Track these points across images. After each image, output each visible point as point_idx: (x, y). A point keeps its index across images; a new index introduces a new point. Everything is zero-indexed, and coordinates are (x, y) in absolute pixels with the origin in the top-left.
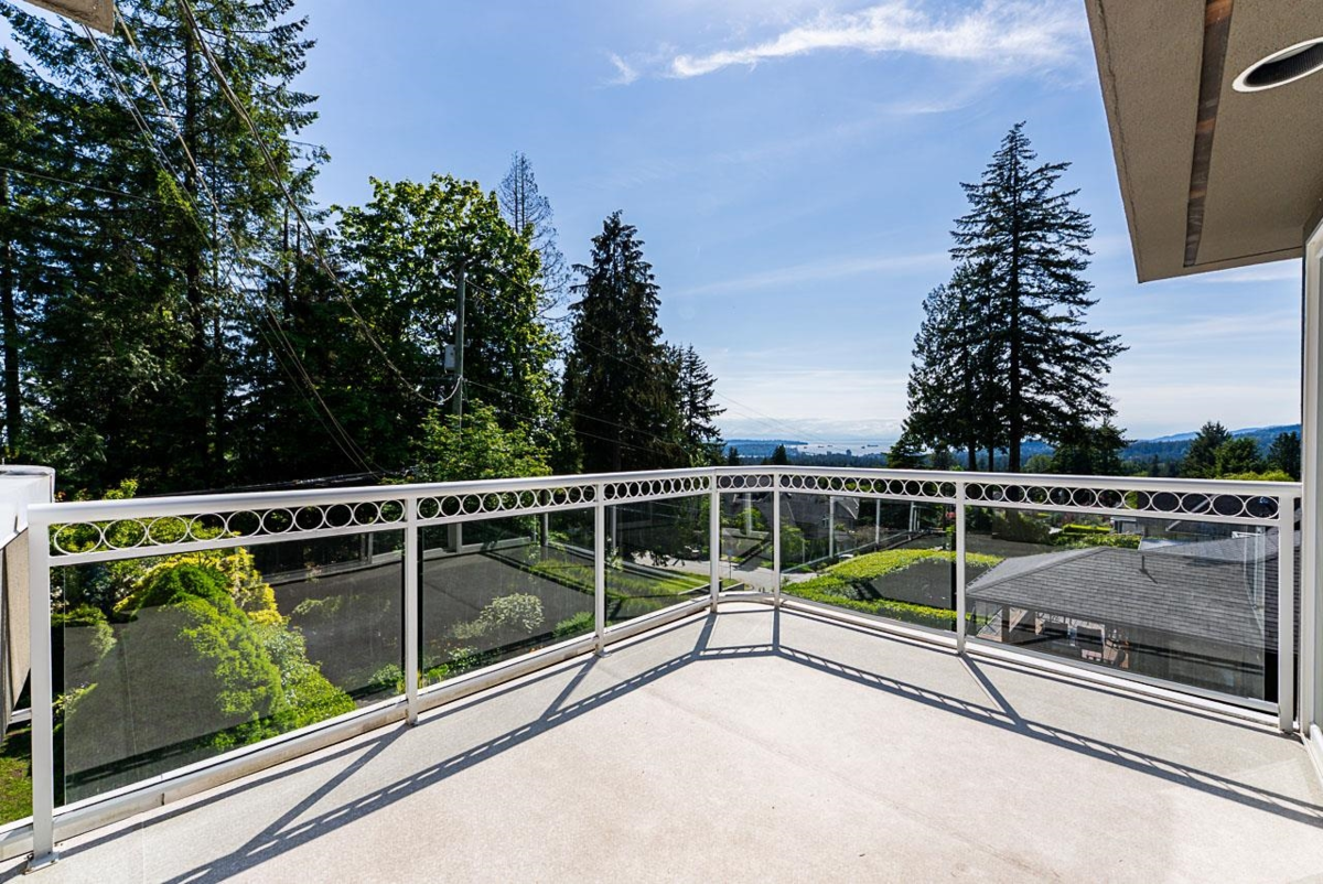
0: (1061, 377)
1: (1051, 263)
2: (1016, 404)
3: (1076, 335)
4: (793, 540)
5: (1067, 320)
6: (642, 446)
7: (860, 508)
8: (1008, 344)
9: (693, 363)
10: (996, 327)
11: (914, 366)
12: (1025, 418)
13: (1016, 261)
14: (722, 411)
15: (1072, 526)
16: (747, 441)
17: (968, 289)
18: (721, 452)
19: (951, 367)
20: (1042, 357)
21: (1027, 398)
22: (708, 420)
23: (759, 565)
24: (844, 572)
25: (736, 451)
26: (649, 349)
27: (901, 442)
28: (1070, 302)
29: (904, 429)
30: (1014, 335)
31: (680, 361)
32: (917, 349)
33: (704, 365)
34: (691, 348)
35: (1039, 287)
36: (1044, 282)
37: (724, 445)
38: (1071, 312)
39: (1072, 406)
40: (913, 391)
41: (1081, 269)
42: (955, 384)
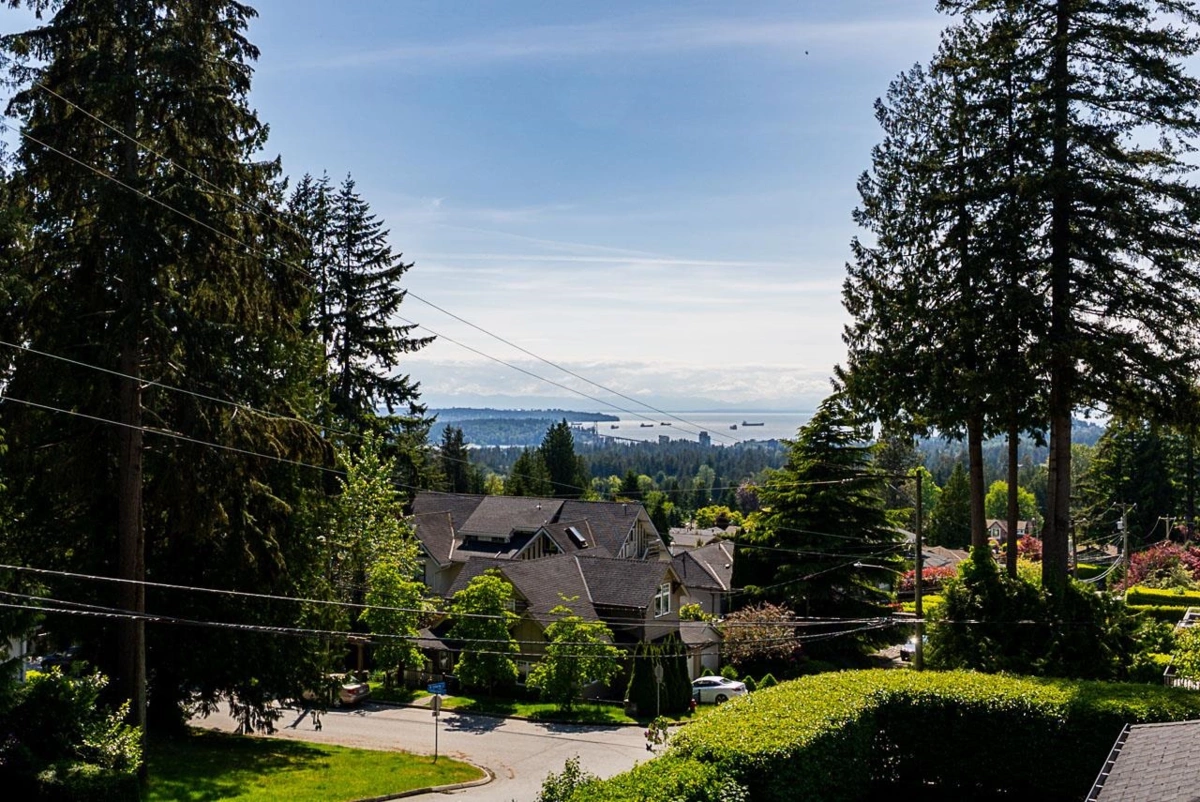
0: (1148, 280)
1: (1130, 35)
2: (1064, 337)
3: (1178, 192)
4: (589, 649)
5: (1160, 160)
6: (203, 433)
7: (736, 566)
8: (1049, 205)
9: (354, 223)
10: (1024, 167)
11: (856, 246)
12: (1081, 367)
13: (1063, 25)
14: (424, 341)
15: (1143, 590)
16: (487, 411)
17: (970, 80)
18: (421, 439)
19: (934, 252)
20: (1110, 234)
21: (1085, 325)
22: (389, 362)
23: (507, 713)
24: (713, 741)
25: (459, 433)
26: (225, 173)
27: (822, 417)
28: (1166, 121)
29: (837, 387)
30: (1063, 184)
31: (322, 217)
32: (863, 208)
33: (382, 229)
34: (350, 185)
35: (1109, 85)
36: (1116, 74)
37: (428, 422)
38: (1167, 144)
39: (1170, 344)
40: (854, 305)
41: (1185, 53)
42: (943, 288)
